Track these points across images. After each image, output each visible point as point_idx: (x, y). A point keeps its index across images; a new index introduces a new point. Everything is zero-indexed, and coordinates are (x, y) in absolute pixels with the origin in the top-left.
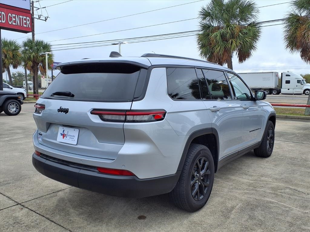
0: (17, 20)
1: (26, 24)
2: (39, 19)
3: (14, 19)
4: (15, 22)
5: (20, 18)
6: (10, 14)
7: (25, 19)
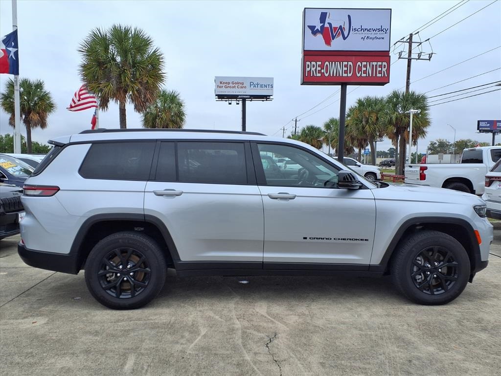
0: (367, 68)
1: (380, 72)
2: (419, 59)
3: (365, 69)
4: (365, 72)
5: (373, 65)
6: (359, 63)
7: (381, 66)
